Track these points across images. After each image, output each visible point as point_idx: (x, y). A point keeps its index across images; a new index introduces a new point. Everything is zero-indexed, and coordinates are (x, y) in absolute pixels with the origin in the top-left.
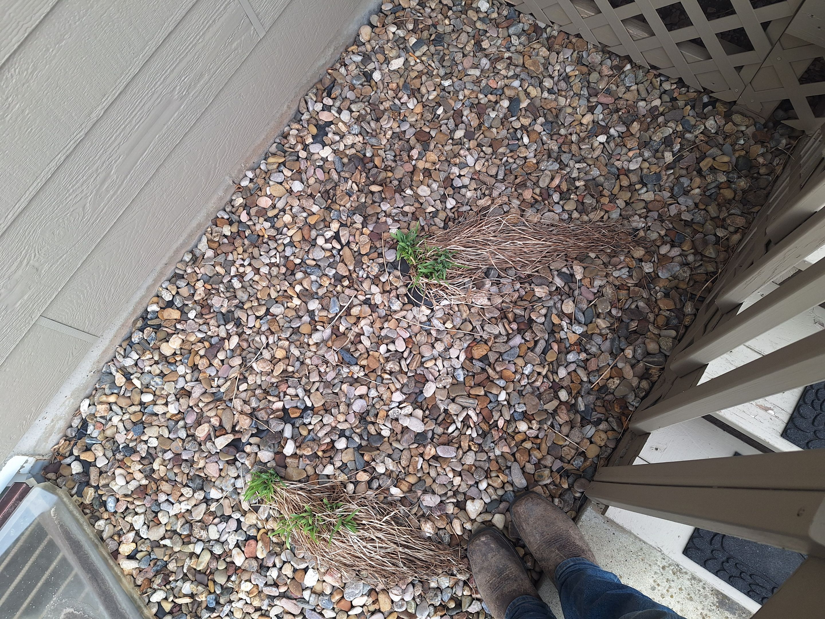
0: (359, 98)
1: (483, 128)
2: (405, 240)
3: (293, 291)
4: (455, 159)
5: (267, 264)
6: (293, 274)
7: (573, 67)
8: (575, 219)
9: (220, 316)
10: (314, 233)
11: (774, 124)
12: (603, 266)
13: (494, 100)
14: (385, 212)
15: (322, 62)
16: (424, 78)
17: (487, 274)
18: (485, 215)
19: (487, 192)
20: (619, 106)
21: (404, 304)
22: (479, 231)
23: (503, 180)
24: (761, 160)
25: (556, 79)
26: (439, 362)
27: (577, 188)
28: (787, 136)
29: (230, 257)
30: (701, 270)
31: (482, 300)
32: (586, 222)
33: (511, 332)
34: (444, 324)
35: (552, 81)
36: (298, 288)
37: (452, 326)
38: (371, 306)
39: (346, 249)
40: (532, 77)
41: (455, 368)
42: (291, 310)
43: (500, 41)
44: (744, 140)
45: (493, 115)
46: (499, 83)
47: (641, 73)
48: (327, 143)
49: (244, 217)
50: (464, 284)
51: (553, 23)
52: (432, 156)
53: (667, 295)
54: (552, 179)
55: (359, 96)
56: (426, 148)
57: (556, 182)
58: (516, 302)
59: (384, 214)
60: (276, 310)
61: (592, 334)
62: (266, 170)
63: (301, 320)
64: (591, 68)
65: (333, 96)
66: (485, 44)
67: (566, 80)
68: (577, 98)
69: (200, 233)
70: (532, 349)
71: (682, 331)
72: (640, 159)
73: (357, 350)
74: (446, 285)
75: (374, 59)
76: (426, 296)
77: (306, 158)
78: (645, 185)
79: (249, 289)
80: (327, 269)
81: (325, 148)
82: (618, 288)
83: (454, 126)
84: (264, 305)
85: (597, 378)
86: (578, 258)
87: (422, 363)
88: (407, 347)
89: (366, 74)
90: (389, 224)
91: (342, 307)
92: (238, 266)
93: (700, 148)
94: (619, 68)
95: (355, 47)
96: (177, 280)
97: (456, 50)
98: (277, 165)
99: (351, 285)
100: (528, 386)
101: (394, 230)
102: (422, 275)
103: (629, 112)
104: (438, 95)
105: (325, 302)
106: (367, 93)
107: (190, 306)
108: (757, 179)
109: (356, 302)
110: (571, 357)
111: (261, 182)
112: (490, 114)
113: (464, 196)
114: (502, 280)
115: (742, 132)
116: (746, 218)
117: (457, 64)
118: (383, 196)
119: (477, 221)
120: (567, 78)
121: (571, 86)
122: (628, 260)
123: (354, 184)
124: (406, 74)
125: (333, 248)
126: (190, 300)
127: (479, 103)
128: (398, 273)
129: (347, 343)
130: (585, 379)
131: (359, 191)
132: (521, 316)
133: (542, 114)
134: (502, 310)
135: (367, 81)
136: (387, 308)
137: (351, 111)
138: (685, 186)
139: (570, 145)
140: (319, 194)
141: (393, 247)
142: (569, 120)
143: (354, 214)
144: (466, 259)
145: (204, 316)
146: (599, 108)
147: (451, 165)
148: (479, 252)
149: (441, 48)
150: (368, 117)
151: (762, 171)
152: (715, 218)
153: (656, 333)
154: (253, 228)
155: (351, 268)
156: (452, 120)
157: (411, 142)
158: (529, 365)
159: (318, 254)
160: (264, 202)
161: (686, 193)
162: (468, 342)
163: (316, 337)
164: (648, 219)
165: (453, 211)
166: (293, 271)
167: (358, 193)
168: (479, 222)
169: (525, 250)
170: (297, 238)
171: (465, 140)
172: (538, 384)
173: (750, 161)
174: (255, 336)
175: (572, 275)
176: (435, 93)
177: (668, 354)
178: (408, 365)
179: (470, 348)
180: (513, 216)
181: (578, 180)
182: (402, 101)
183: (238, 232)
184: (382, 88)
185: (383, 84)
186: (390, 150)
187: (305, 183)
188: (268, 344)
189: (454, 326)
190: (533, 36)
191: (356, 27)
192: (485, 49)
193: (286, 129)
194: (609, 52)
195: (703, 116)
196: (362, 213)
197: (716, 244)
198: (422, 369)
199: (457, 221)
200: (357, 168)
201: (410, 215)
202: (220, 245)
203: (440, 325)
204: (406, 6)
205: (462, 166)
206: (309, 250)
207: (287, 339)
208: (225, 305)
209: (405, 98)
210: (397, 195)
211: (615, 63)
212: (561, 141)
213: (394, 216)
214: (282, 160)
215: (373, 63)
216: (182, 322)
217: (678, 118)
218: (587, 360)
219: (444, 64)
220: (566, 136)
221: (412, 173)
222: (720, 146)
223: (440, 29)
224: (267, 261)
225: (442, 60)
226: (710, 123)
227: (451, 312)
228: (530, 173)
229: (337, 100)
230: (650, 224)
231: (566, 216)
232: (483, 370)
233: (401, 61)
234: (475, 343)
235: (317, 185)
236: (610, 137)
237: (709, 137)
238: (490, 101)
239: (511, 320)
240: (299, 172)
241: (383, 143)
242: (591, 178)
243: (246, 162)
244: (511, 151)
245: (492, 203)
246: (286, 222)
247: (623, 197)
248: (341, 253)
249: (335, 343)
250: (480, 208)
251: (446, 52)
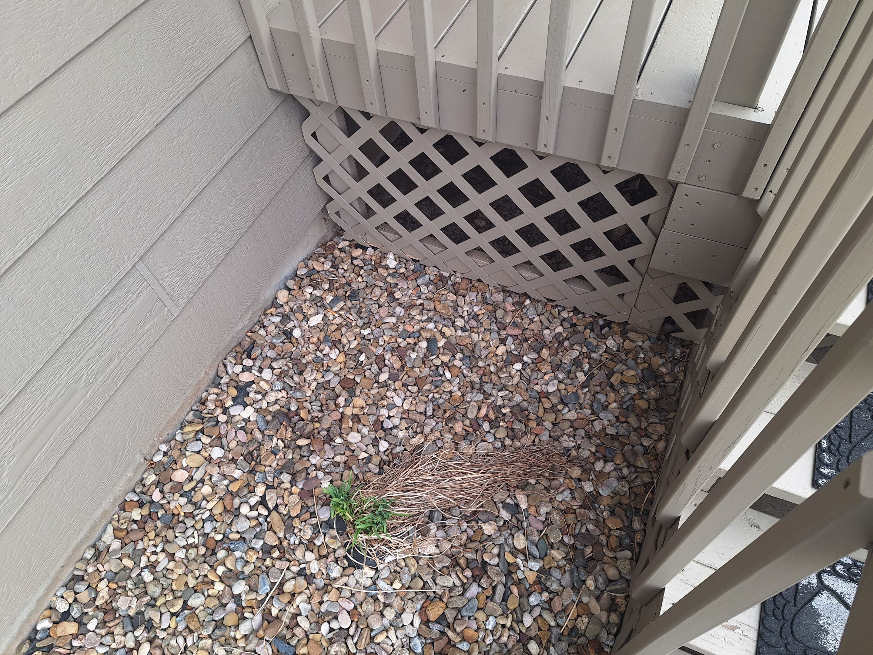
0: (280, 355)
1: (406, 369)
2: (339, 495)
3: (214, 574)
4: (382, 401)
5: (184, 547)
6: (214, 553)
7: (480, 307)
8: (508, 446)
9: (127, 621)
10: (237, 501)
11: (666, 336)
12: (545, 491)
13: (413, 342)
14: (315, 465)
15: (241, 326)
16: (344, 330)
17: (431, 517)
18: (419, 454)
19: (419, 430)
20: (527, 336)
21: (344, 568)
22: (416, 471)
23: (433, 416)
24: (663, 370)
25: (466, 318)
26: (391, 633)
27: (504, 415)
28: (679, 346)
29: (140, 546)
30: (638, 482)
31: (430, 549)
32: (519, 448)
33: (465, 581)
34: (391, 585)
35: (463, 321)
36: (220, 570)
37: (400, 585)
38: (307, 577)
39: (274, 514)
40: (444, 319)
41: (410, 638)
42: (212, 599)
43: (410, 291)
44: (644, 354)
45: (414, 356)
46: (415, 327)
47: (540, 306)
48: (248, 403)
49: (157, 496)
50: (408, 533)
51: (455, 272)
52: (359, 402)
53: (613, 513)
54: (479, 409)
55: (280, 353)
56: (352, 394)
57: (484, 411)
58: (465, 545)
59: (314, 468)
60: (195, 601)
61: (550, 568)
62: (182, 441)
63: (224, 610)
64: (496, 306)
65: (253, 356)
66: (398, 295)
67: (476, 318)
68: (488, 333)
69: (104, 522)
70: (491, 598)
71: (636, 550)
72: (556, 381)
73: (294, 635)
74: (388, 538)
75: (292, 318)
76: (368, 554)
77: (226, 421)
78: (566, 405)
79: (163, 581)
80: (254, 541)
81: (247, 408)
82: (565, 512)
83: (377, 370)
84: (181, 597)
85: (564, 619)
86: (519, 487)
87: (372, 638)
88: (352, 621)
89: (286, 332)
90: (320, 478)
91: (272, 584)
92: (149, 554)
93: (607, 366)
94: (520, 304)
95: (273, 309)
96: (75, 584)
97: (371, 302)
98: (194, 434)
99: (282, 555)
100: (494, 644)
101: (326, 484)
102: (360, 531)
103: (537, 340)
104: (359, 343)
105: (252, 582)
106: (288, 349)
107: (90, 614)
108: (665, 387)
109: (289, 575)
110: (534, 600)
111: (176, 454)
112: (411, 355)
113: (396, 436)
114: (447, 522)
115: (640, 346)
116: (665, 425)
117: (373, 315)
118: (312, 449)
119: (412, 461)
120: (476, 317)
121: (481, 323)
122: (567, 481)
123: (280, 441)
124: (326, 328)
125: (260, 515)
126: (91, 606)
127: (399, 346)
128: (334, 532)
129: (281, 629)
130: (553, 623)
131: (285, 447)
132: (474, 560)
133: (459, 350)
134: (453, 556)
135: (287, 339)
136: (325, 577)
137: (273, 369)
138: (602, 401)
139: (490, 376)
140: (242, 458)
141: (326, 503)
142: (484, 353)
143: (281, 473)
144: (406, 505)
145: (107, 624)
146: (510, 340)
147: (379, 408)
148: (419, 495)
149: (357, 302)
150: (291, 372)
151: (667, 379)
152: (637, 428)
153: (612, 556)
154: (167, 507)
155: (281, 535)
156: (375, 365)
157: (336, 390)
158: (491, 618)
159: (242, 525)
160: (180, 476)
161: (605, 408)
162: (421, 602)
163: (245, 628)
164: (576, 437)
165: (386, 453)
166: (213, 550)
167: (285, 450)
168: (415, 462)
169: (466, 485)
170: (217, 511)
171: (390, 382)
172: (504, 639)
173: (654, 371)
174: (170, 640)
175: (517, 505)
176: (356, 342)
177: (629, 578)
178: (356, 644)
179: (424, 609)
180: (448, 451)
181: (504, 407)
182: (324, 353)
183: (149, 514)
184: (303, 343)
185: (304, 339)
186: (315, 400)
187: (226, 448)
188: (186, 647)
189: (403, 585)
190: (440, 284)
191: (273, 292)
192: (398, 299)
193: (204, 395)
194: (509, 291)
195: (603, 337)
196: (290, 470)
197: (645, 454)
198: (373, 645)
199: (392, 464)
200: (281, 424)
201: (342, 465)
202: (128, 533)
203: (387, 587)
204: (320, 270)
205: (390, 407)
206: (232, 522)
207: (209, 636)
208: (134, 606)
209: (327, 350)
210: (327, 446)
211: (516, 299)
212: (481, 372)
213: (325, 469)
214: (200, 427)
215: (292, 322)
216: (80, 637)
217: (582, 341)
218: (551, 599)
219: (362, 315)
220: (485, 368)
221: (340, 420)
222: (624, 362)
223: (354, 286)
224: (184, 543)
225: (359, 312)
226: (610, 342)
227: (398, 569)
228: (457, 406)
229: (257, 360)
230: (579, 442)
231: (499, 444)
232: (443, 633)
233: (321, 316)
234: (429, 602)
235: (240, 447)
236: (524, 364)
237: (612, 354)
238: (409, 344)
239: (464, 566)
240: (219, 437)
241: (308, 395)
242: (515, 404)
243: (160, 435)
244: (436, 387)
245: (425, 440)
246: (205, 494)
247: (549, 418)
248: (268, 520)
249: (268, 631)
250: (414, 447)
251: (362, 305)
